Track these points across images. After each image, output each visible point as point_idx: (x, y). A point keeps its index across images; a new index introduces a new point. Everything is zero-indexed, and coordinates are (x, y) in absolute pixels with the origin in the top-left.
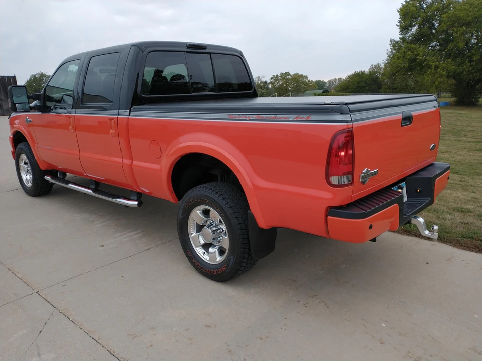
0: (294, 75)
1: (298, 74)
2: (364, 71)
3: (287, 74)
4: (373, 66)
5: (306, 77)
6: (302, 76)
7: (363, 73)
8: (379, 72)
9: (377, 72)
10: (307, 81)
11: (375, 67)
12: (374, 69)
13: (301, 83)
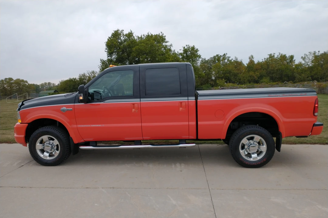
0: (17, 80)
1: (19, 79)
2: (76, 78)
3: (11, 79)
4: (81, 75)
5: (26, 82)
6: (23, 81)
7: (75, 79)
8: (86, 79)
9: (84, 79)
10: (27, 84)
11: (83, 76)
12: (82, 77)
13: (23, 86)
